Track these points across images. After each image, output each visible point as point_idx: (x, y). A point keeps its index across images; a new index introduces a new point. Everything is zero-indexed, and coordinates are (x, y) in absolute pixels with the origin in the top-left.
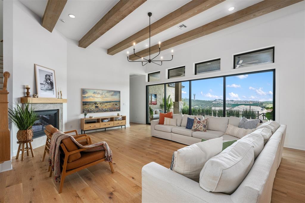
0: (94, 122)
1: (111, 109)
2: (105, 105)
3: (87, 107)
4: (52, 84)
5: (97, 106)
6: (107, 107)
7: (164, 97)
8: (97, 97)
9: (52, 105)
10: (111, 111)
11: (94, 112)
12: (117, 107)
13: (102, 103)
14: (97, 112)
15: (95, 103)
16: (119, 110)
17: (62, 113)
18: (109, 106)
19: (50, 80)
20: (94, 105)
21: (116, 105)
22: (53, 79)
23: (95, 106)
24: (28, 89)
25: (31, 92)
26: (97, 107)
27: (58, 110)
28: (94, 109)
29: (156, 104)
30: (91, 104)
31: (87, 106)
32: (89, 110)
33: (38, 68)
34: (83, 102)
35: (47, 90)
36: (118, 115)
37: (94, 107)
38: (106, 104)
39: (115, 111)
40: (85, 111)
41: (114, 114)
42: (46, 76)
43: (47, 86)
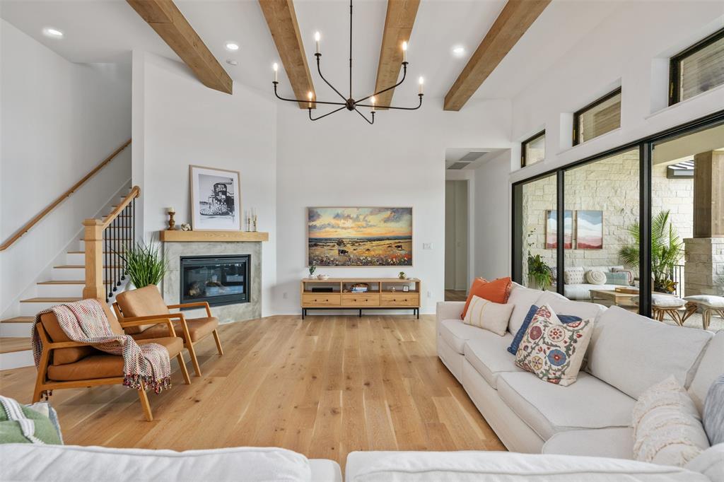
0: (330, 290)
1: (382, 259)
2: (367, 247)
3: (318, 251)
4: (229, 202)
5: (345, 249)
6: (373, 253)
9: (229, 246)
10: (382, 264)
11: (337, 265)
12: (403, 252)
13: (357, 242)
14: (344, 265)
15: (340, 242)
16: (408, 261)
17: (260, 264)
18: (378, 250)
19: (224, 193)
20: (337, 247)
21: (399, 247)
22: (233, 191)
23: (339, 250)
24: (171, 214)
25: (179, 219)
26: (343, 252)
27: (249, 256)
28: (337, 257)
29: (600, 247)
30: (328, 244)
31: (319, 248)
32: (325, 259)
33: (196, 172)
34: (310, 240)
35: (215, 214)
36: (401, 276)
37: (337, 252)
38: (368, 245)
39: (394, 264)
40: (313, 262)
41: (392, 273)
42: (216, 186)
43: (216, 207)
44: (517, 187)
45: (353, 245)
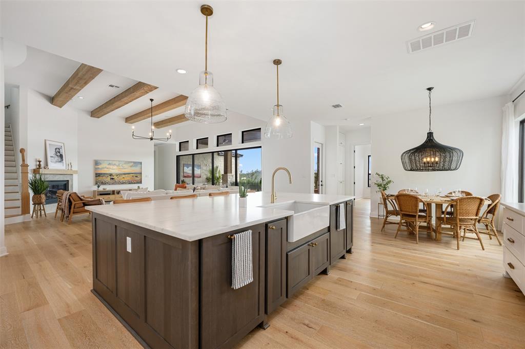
0: (109, 194)
1: (130, 181)
3: (100, 179)
4: (61, 156)
5: (113, 177)
6: (125, 179)
7: (211, 168)
8: (113, 168)
9: (61, 176)
11: (109, 184)
12: (138, 179)
13: (119, 175)
14: (113, 184)
15: (111, 175)
16: (141, 182)
17: (72, 185)
18: (128, 178)
19: (59, 152)
20: (109, 177)
21: (137, 177)
22: (62, 151)
24: (40, 162)
25: (42, 164)
26: (112, 179)
27: (68, 181)
28: (110, 181)
29: (200, 177)
30: (105, 175)
31: (101, 177)
32: (103, 182)
33: (48, 143)
34: (96, 174)
35: (56, 162)
36: (139, 187)
37: (110, 179)
38: (124, 176)
39: (135, 183)
40: (98, 183)
41: (135, 186)
42: (56, 149)
43: (57, 158)
44: (178, 157)
45: (117, 176)
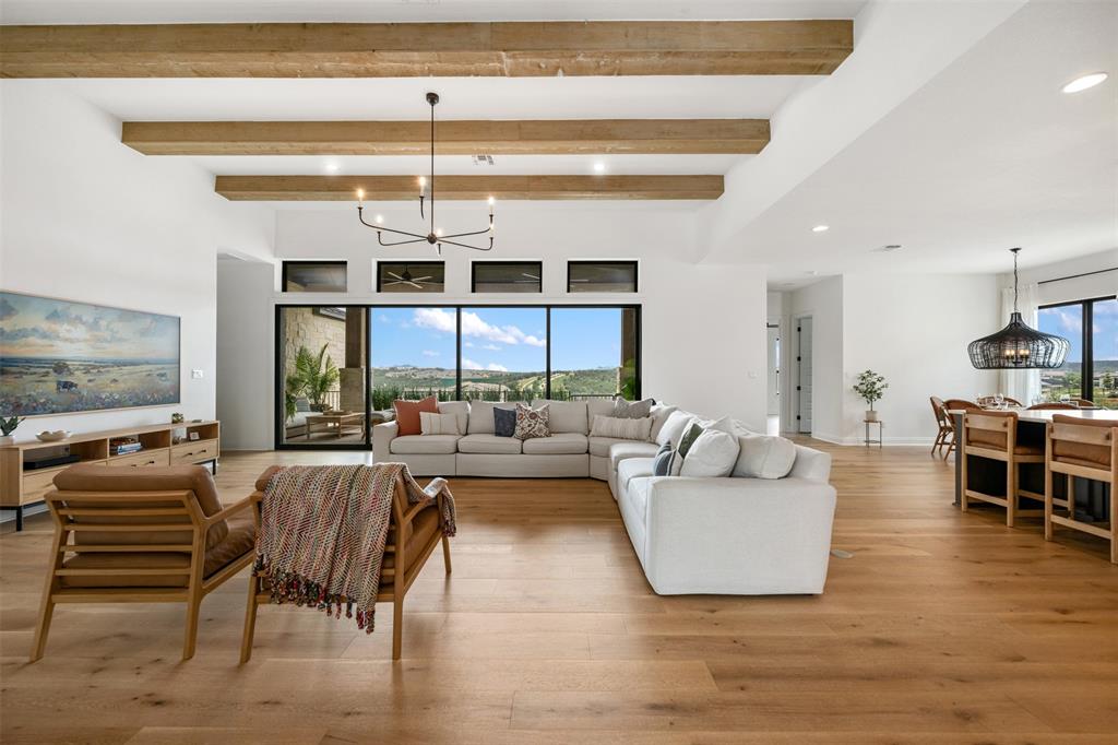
1: (137, 395)
2: (112, 376)
3: (8, 385)
5: (70, 379)
6: (123, 385)
8: (68, 336)
10: (137, 404)
11: (53, 412)
12: (168, 384)
13: (94, 367)
14: (69, 410)
15: (60, 367)
16: (175, 398)
18: (129, 381)
20: (53, 377)
21: (162, 375)
23: (59, 383)
26: (68, 385)
28: (54, 396)
30: (32, 370)
31: (10, 379)
32: (24, 402)
36: (177, 420)
37: (54, 385)
38: (115, 373)
39: (155, 403)
45: (87, 372)
